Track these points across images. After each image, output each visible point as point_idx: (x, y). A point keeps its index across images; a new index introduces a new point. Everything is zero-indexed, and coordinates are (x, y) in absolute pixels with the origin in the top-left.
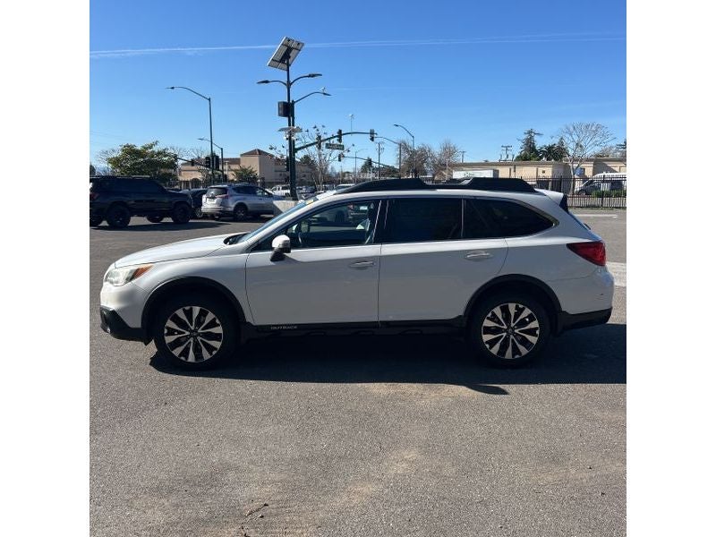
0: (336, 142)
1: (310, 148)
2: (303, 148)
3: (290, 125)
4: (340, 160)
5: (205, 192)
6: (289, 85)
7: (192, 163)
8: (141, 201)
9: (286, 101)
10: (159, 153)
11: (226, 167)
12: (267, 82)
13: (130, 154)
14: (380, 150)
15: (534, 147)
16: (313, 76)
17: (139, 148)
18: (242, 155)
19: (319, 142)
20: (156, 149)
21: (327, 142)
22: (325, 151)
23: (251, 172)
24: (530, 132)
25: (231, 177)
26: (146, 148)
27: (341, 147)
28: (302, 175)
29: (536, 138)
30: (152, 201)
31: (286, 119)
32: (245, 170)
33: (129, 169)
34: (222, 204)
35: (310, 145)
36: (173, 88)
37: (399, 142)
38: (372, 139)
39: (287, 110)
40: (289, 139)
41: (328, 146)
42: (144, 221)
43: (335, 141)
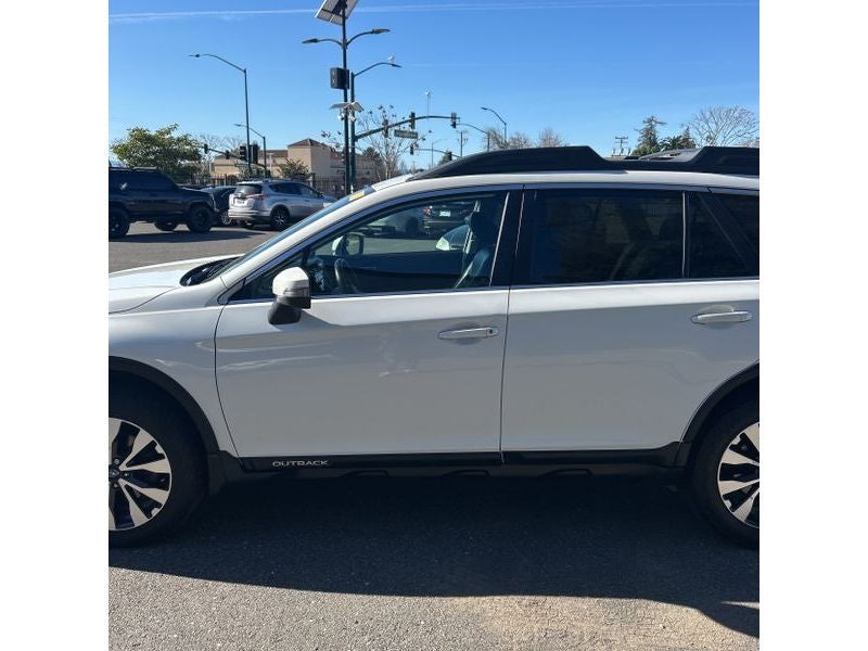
0: (408, 129)
1: (374, 135)
2: (365, 135)
3: (346, 100)
4: (412, 153)
5: (232, 191)
6: (345, 44)
7: (228, 155)
8: (149, 201)
9: (342, 67)
10: (179, 140)
11: (269, 161)
12: (315, 41)
13: (140, 140)
14: (462, 141)
15: (655, 139)
16: (378, 32)
17: (153, 133)
18: (289, 146)
19: (385, 129)
20: (175, 134)
21: (396, 128)
22: (393, 139)
23: (300, 167)
24: (650, 121)
25: (276, 172)
26: (162, 134)
27: (414, 136)
28: (364, 171)
29: (658, 128)
30: (163, 201)
31: (342, 91)
32: (292, 165)
33: (139, 160)
34: (255, 207)
35: (374, 132)
36: (198, 56)
37: (487, 130)
38: (454, 125)
39: (343, 79)
40: (346, 119)
41: (398, 134)
42: (150, 228)
43: (406, 127)
